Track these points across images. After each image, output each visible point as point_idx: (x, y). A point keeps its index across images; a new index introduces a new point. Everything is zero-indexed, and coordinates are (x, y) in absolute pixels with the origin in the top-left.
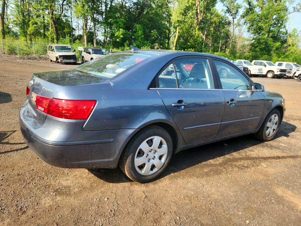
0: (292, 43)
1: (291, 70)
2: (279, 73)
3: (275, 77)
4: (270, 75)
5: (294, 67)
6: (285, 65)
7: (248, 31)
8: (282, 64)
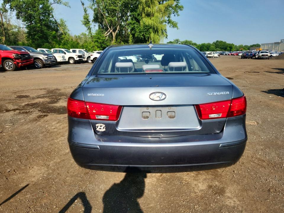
0: (64, 32)
1: (84, 55)
2: (78, 59)
3: (76, 62)
4: (71, 61)
5: (85, 53)
6: (78, 52)
7: (18, 18)
8: (75, 50)
